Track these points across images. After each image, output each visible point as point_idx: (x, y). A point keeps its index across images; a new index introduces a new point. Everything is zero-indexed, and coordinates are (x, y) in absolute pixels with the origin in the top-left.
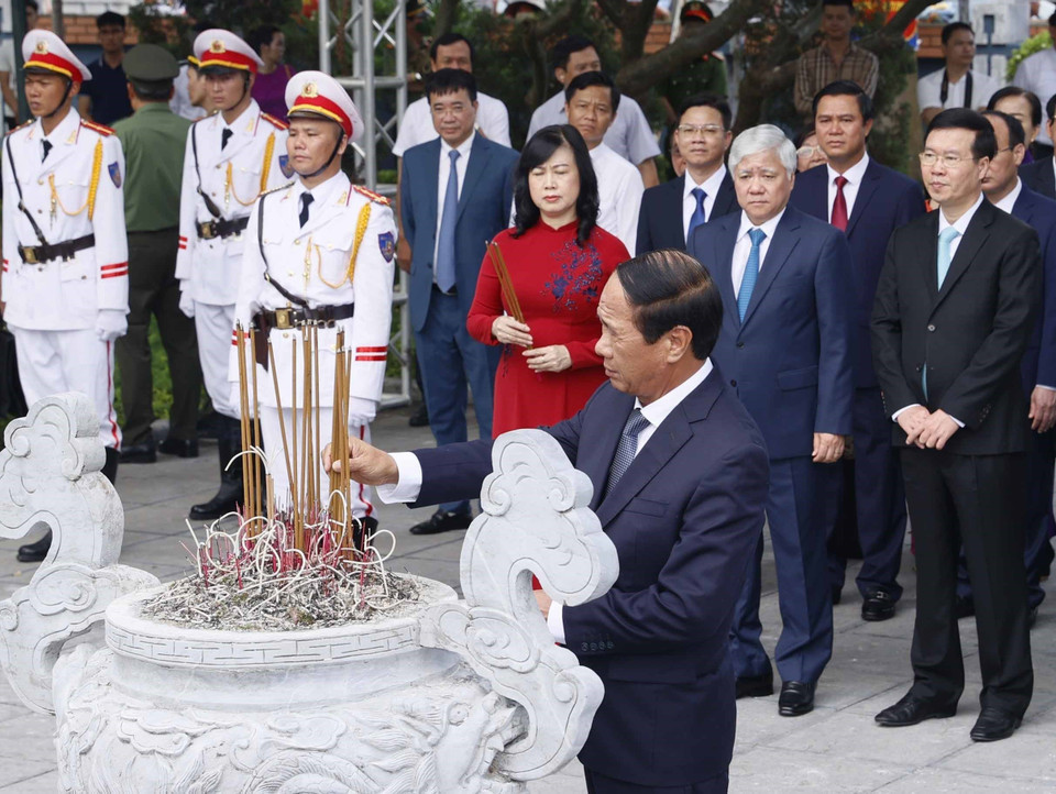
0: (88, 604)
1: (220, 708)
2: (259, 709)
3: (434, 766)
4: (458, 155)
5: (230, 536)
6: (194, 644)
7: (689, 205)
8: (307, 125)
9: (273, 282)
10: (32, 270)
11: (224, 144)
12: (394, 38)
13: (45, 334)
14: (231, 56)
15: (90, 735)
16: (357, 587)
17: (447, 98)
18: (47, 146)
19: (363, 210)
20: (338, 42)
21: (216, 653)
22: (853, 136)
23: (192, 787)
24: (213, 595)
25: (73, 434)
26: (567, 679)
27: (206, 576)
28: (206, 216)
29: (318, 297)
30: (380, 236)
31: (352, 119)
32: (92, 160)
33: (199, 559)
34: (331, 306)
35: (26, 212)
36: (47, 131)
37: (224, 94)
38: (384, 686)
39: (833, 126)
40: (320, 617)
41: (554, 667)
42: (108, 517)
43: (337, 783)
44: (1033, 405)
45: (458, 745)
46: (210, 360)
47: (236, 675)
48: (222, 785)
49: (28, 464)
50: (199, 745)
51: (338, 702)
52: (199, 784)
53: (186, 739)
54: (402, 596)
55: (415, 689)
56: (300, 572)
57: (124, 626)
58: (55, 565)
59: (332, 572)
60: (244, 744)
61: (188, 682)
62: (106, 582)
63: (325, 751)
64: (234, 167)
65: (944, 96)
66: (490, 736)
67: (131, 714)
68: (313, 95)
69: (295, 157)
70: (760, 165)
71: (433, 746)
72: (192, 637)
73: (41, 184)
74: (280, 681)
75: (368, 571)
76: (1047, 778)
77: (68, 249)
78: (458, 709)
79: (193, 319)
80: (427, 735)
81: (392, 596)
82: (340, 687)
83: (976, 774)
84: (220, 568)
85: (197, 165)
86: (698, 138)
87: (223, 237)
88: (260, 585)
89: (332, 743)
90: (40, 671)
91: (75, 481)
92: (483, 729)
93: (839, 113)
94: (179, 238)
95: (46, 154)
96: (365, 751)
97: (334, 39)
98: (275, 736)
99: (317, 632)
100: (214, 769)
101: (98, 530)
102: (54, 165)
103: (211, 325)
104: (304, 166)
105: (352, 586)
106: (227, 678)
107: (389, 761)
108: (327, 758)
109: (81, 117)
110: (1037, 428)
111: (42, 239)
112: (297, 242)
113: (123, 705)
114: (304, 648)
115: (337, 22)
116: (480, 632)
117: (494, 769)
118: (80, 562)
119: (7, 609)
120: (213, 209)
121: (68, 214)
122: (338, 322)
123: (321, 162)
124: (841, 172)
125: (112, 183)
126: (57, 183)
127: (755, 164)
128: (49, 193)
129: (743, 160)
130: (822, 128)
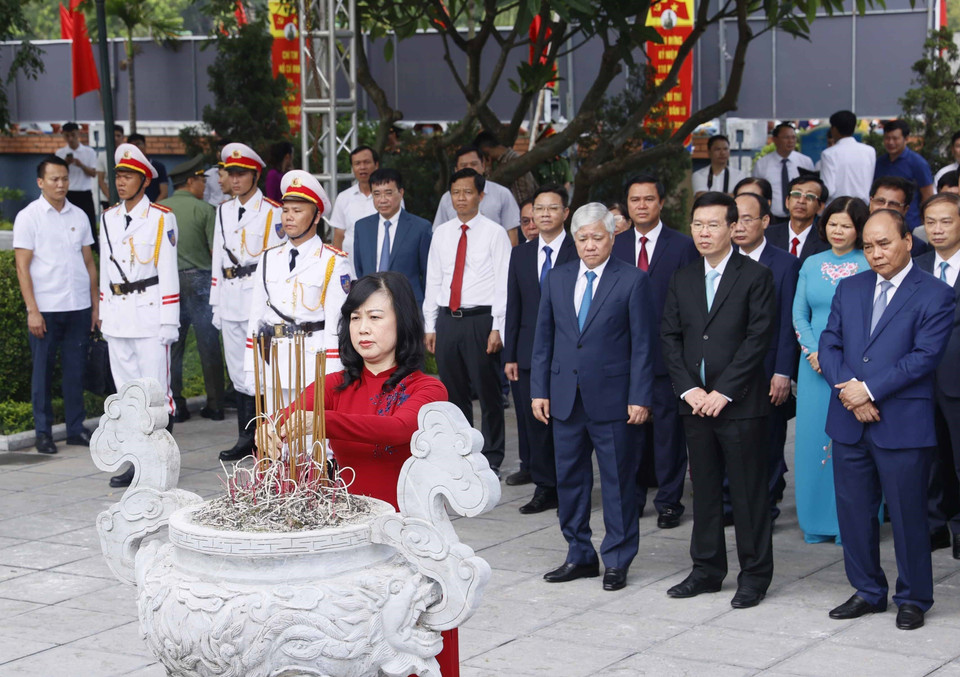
0: (158, 514)
1: (243, 582)
2: (268, 583)
3: (381, 620)
4: (390, 224)
5: (248, 471)
6: (226, 540)
7: (542, 257)
8: (295, 205)
9: (273, 307)
10: (118, 299)
11: (240, 217)
13: (127, 340)
14: (244, 160)
15: (159, 599)
16: (330, 504)
17: (382, 187)
18: (129, 219)
19: (330, 260)
20: (314, 151)
21: (240, 546)
22: (654, 210)
23: (225, 633)
24: (238, 509)
25: (148, 404)
26: (467, 565)
27: (233, 496)
28: (229, 264)
29: (302, 316)
30: (341, 277)
31: (324, 201)
32: (157, 228)
33: (228, 485)
34: (310, 323)
35: (115, 261)
36: (129, 209)
37: (241, 184)
38: (348, 568)
39: (641, 204)
40: (306, 523)
41: (459, 557)
42: (170, 458)
43: (318, 631)
44: (772, 387)
45: (396, 606)
46: (232, 358)
47: (253, 560)
48: (245, 631)
49: (119, 424)
50: (229, 605)
51: (319, 578)
52: (229, 630)
53: (221, 602)
54: (359, 510)
55: (368, 571)
56: (293, 494)
57: (182, 529)
58: (136, 489)
59: (314, 494)
60: (258, 605)
61: (222, 565)
62: (169, 500)
63: (310, 610)
64: (247, 232)
65: (710, 184)
66: (417, 601)
67: (186, 585)
68: (299, 186)
69: (287, 225)
70: (592, 232)
71: (380, 607)
72: (229, 536)
73: (125, 243)
74: (281, 564)
75: (337, 494)
76: (782, 633)
77: (141, 286)
78: (396, 583)
79: (221, 331)
80: (376, 600)
81: (353, 510)
82: (320, 569)
83: (734, 630)
84: (242, 491)
85: (223, 231)
86: (545, 214)
87: (240, 278)
88: (268, 502)
89: (315, 604)
90: (127, 557)
91: (149, 434)
92: (412, 597)
93: (644, 195)
94: (212, 279)
95: (128, 224)
96: (336, 611)
97: (311, 149)
98: (278, 601)
99: (305, 533)
100: (239, 621)
101: (164, 466)
102: (133, 232)
103: (232, 335)
104: (293, 232)
105: (327, 503)
106: (247, 562)
107: (351, 618)
108: (312, 615)
109: (150, 201)
110: (775, 402)
111: (125, 279)
112: (288, 281)
113: (180, 579)
114: (296, 543)
115: (313, 138)
116: (411, 534)
117: (420, 623)
118: (152, 487)
119: (106, 517)
120: (233, 259)
121: (142, 263)
122: (314, 333)
123: (304, 229)
124: (644, 232)
125: (170, 243)
126: (134, 243)
127: (589, 231)
128: (130, 249)
129: (581, 229)
130: (632, 206)
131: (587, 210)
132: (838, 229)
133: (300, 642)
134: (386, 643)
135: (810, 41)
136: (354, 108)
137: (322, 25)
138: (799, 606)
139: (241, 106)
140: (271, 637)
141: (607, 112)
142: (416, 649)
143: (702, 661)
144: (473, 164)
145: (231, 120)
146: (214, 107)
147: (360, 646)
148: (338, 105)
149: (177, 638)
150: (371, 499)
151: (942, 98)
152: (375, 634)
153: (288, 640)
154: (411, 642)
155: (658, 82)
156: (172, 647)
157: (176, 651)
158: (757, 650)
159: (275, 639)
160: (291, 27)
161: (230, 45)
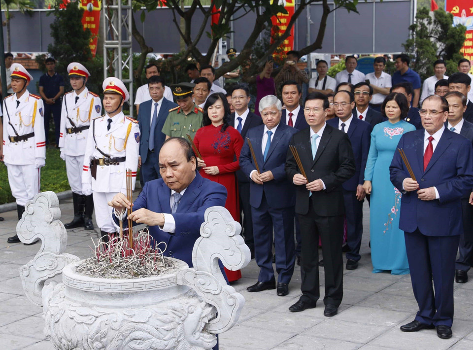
0: (55, 267)
1: (106, 307)
2: (120, 307)
3: (183, 328)
4: (158, 105)
5: (106, 243)
6: (97, 283)
7: (237, 123)
8: (111, 96)
9: (98, 149)
10: (13, 145)
11: (76, 102)
12: (129, 66)
13: (17, 166)
14: (79, 71)
15: (58, 316)
16: (153, 263)
18: (18, 103)
19: (129, 125)
21: (104, 287)
22: (296, 99)
23: (96, 336)
24: (101, 265)
25: (50, 206)
26: (232, 297)
27: (98, 258)
28: (70, 126)
29: (114, 154)
30: (135, 134)
31: (126, 94)
32: (33, 107)
33: (96, 252)
34: (118, 158)
35: (11, 125)
36: (18, 97)
37: (77, 84)
38: (165, 299)
39: (289, 95)
40: (141, 274)
41: (227, 293)
42: (62, 236)
43: (149, 334)
44: (357, 191)
45: (192, 320)
47: (111, 295)
48: (108, 335)
49: (33, 217)
50: (99, 320)
51: (148, 305)
52: (99, 334)
53: (94, 318)
54: (169, 266)
55: (175, 300)
56: (133, 257)
57: (70, 276)
58: (43, 253)
59: (144, 257)
60: (115, 320)
61: (94, 297)
62: (61, 259)
63: (144, 323)
64: (80, 110)
65: (316, 84)
66: (204, 317)
67: (73, 309)
68: (113, 85)
69: (106, 106)
70: (270, 111)
71: (183, 321)
72: (97, 281)
73: (16, 115)
74: (127, 297)
75: (156, 256)
76: (372, 323)
77: (25, 137)
78: (192, 307)
79: (65, 161)
80: (180, 317)
81: (165, 266)
82: (149, 299)
83: (346, 321)
84: (103, 255)
85: (66, 109)
86: (237, 100)
87: (76, 133)
88: (118, 261)
89: (147, 320)
90: (37, 291)
91: (50, 223)
92: (201, 315)
93: (291, 91)
94: (60, 133)
95: (18, 105)
96: (159, 323)
97: (109, 67)
98: (126, 318)
99: (140, 279)
100: (104, 329)
101: (59, 241)
102: (21, 109)
103: (71, 163)
104: (109, 110)
105: (151, 262)
106: (108, 296)
107: (167, 327)
108: (145, 325)
109: (30, 92)
110: (359, 199)
111: (17, 134)
112: (107, 136)
113: (70, 305)
114: (136, 285)
115: (110, 61)
116: (199, 280)
117: (205, 330)
118: (51, 252)
119: (25, 269)
120: (72, 124)
121: (25, 126)
122: (120, 163)
123: (115, 108)
124: (291, 111)
125: (40, 116)
126: (21, 115)
127: (269, 110)
128: (19, 118)
129: (264, 109)
130: (285, 96)
131: (267, 99)
132: (391, 109)
133: (139, 341)
134: (185, 341)
135: (359, 14)
136: (131, 45)
137: (114, 3)
138: (377, 308)
139: (68, 44)
140: (123, 338)
141: (255, 49)
142: (202, 345)
143: (332, 339)
144: (209, 75)
145: (62, 51)
146: (53, 45)
147: (171, 343)
148: (122, 44)
149: (69, 338)
150: (175, 259)
151: (425, 43)
152: (180, 336)
153: (132, 340)
154: (200, 340)
155: (280, 34)
156: (66, 343)
157: (68, 345)
158: (360, 333)
159: (125, 339)
160: (90, 5)
161: (61, 13)
